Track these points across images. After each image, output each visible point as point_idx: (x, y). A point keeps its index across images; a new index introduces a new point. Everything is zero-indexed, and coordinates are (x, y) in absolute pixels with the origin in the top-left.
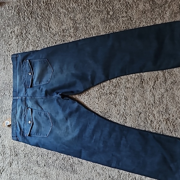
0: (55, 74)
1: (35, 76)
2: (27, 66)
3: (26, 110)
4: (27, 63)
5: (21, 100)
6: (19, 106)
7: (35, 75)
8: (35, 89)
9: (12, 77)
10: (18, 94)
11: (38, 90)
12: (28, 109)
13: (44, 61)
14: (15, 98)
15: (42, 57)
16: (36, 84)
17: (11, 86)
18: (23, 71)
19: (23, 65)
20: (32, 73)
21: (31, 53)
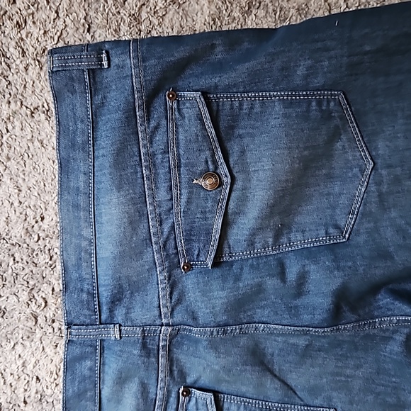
0: (385, 188)
1: (244, 200)
2: (188, 130)
3: (173, 400)
4: (188, 112)
5: (144, 345)
6: (121, 381)
7: (244, 189)
8: (248, 279)
9: (52, 198)
10: (111, 311)
11: (271, 283)
12: (187, 393)
13: (319, 103)
14: (91, 334)
15: (306, 77)
16: (251, 244)
17: (43, 259)
18: (152, 165)
19: (156, 128)
20: (227, 180)
21: (213, 46)
